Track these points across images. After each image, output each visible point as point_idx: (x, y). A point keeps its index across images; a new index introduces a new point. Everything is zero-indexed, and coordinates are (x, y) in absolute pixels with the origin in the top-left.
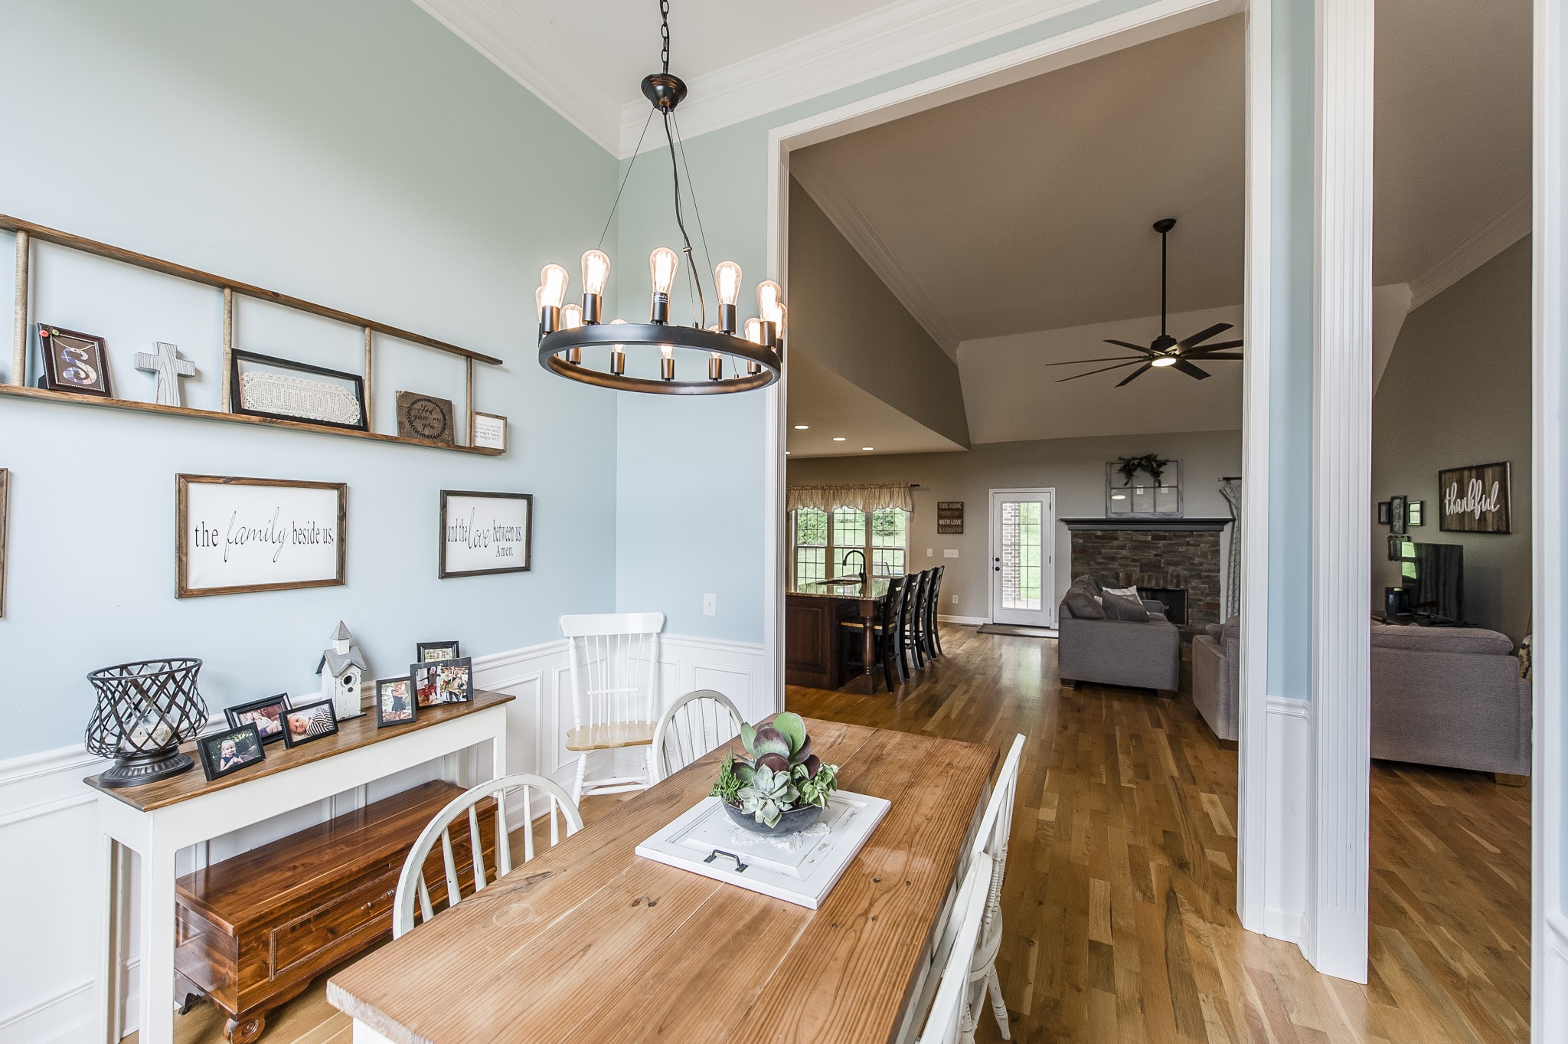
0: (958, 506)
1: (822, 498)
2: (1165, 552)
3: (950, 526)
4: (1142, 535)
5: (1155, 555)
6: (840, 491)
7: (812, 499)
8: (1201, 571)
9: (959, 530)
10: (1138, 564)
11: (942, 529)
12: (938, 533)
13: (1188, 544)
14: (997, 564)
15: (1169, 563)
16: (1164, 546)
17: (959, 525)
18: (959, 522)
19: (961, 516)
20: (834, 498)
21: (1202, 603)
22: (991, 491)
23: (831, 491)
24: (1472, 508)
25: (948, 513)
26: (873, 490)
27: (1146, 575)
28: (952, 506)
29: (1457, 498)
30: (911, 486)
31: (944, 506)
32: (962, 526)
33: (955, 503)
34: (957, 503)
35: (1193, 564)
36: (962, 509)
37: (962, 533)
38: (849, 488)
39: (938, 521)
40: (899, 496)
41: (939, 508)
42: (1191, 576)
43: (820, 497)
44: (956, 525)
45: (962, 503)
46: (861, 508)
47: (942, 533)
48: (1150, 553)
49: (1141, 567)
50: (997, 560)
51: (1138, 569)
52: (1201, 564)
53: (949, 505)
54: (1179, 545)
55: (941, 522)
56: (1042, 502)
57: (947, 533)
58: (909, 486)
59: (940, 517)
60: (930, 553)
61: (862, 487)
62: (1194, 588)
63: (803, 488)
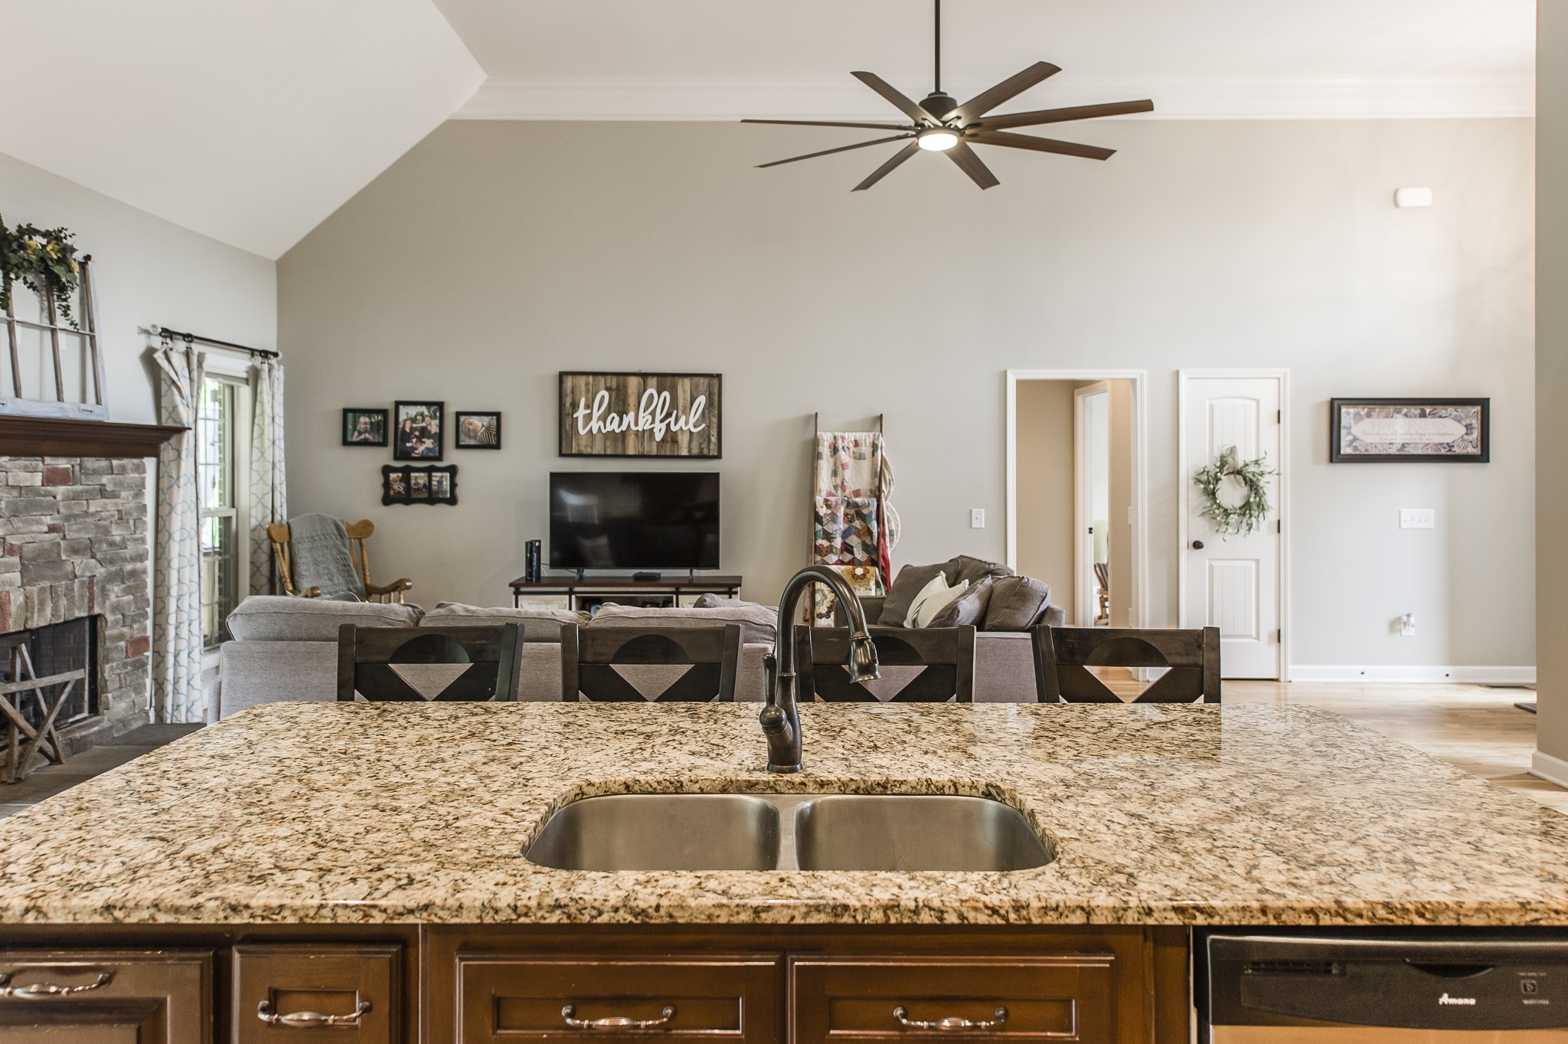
2: (68, 518)
4: (26, 469)
5: (52, 529)
8: (125, 560)
10: (16, 559)
13: (103, 492)
15: (75, 551)
16: (66, 498)
21: (123, 644)
24: (647, 427)
27: (34, 590)
29: (608, 411)
35: (112, 544)
42: (111, 578)
48: (40, 523)
49: (24, 571)
51: (16, 577)
52: (123, 545)
54: (89, 496)
62: (116, 608)
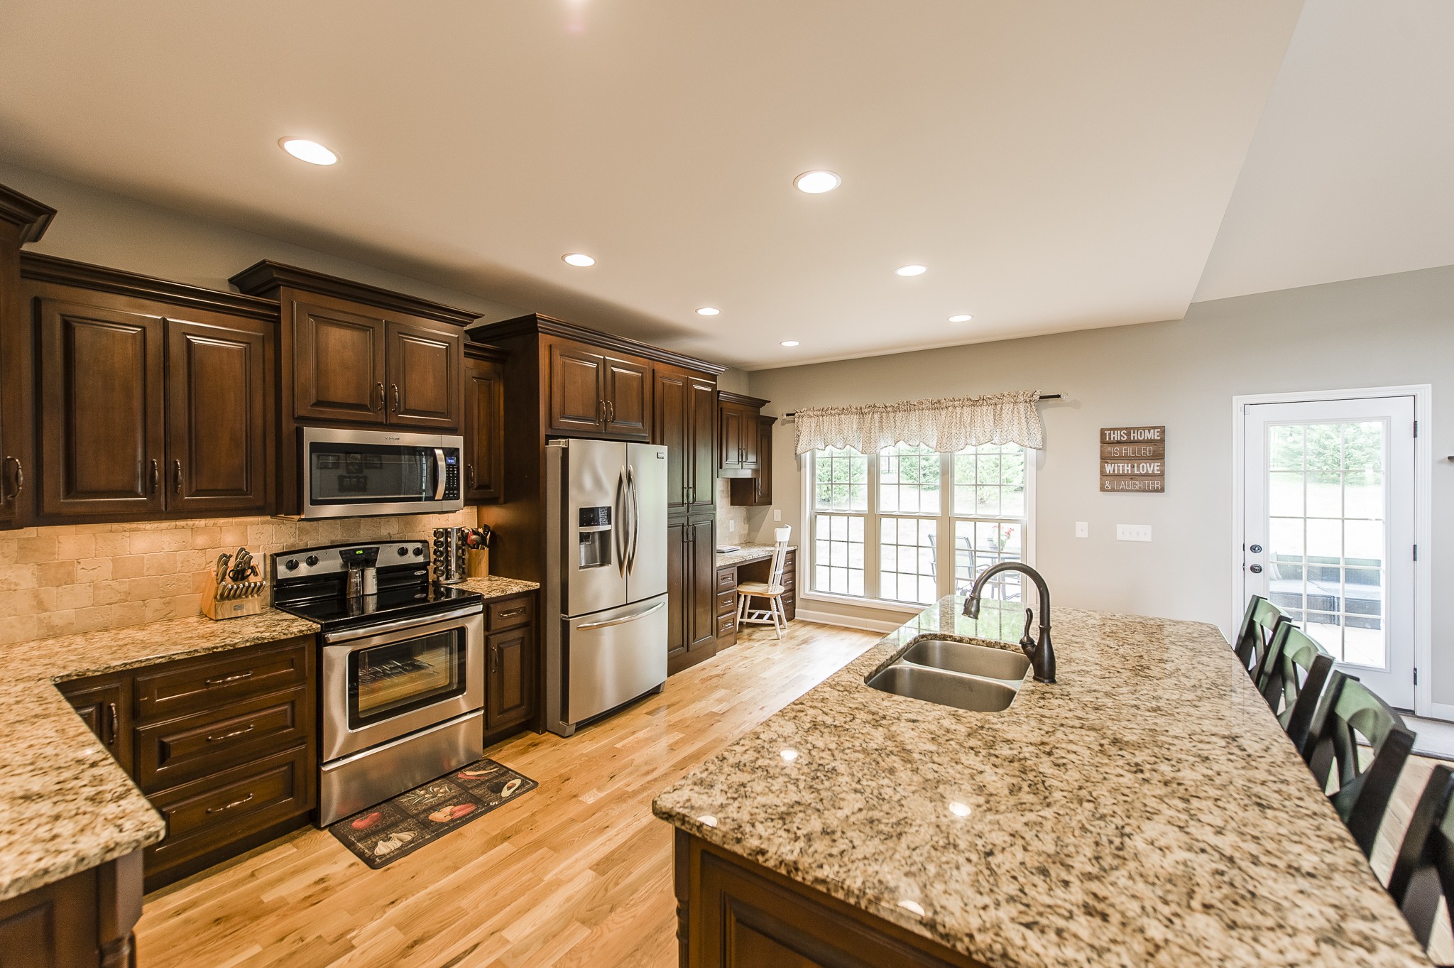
0: (1154, 435)
1: (860, 429)
3: (1132, 477)
6: (892, 415)
7: (840, 431)
9: (1155, 484)
11: (1110, 483)
12: (1103, 489)
14: (1253, 559)
17: (1153, 475)
18: (1153, 468)
19: (1159, 456)
20: (881, 428)
22: (1238, 401)
23: (876, 416)
25: (1126, 450)
26: (959, 410)
28: (1134, 436)
30: (1041, 398)
31: (1115, 436)
32: (1162, 475)
33: (1144, 428)
34: (1149, 428)
36: (1162, 441)
37: (1162, 490)
38: (909, 408)
39: (1102, 468)
40: (1016, 419)
41: (1103, 441)
43: (855, 427)
44: (1147, 475)
45: (1162, 430)
46: (934, 443)
47: (1113, 490)
50: (1255, 549)
53: (1128, 435)
55: (1109, 468)
56: (1387, 420)
57: (1123, 490)
58: (1036, 397)
59: (1105, 459)
60: (1082, 530)
61: (936, 406)
63: (824, 412)
